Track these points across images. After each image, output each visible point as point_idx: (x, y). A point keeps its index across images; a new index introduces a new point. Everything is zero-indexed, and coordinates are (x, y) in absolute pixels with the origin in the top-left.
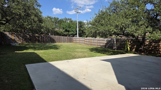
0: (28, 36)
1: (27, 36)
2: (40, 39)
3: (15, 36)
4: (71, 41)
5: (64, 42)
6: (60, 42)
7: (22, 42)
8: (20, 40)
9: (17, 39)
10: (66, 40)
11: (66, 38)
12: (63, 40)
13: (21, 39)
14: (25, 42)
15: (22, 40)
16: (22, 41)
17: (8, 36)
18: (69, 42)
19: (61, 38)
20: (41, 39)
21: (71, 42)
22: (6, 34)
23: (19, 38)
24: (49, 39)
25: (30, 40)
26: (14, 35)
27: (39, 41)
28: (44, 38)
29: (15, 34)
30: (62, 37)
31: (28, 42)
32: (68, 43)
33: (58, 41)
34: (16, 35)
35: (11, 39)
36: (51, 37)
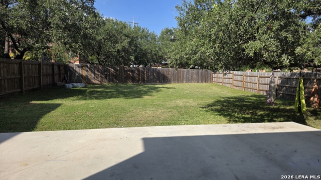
0: (112, 70)
1: (109, 70)
2: (136, 75)
3: (87, 71)
4: (206, 79)
5: (189, 80)
6: (178, 81)
7: (100, 82)
8: (97, 78)
9: (91, 76)
10: (195, 76)
11: (193, 73)
12: (187, 78)
13: (98, 75)
14: (105, 80)
15: (101, 77)
16: (99, 79)
17: (76, 71)
18: (202, 82)
19: (182, 72)
20: (139, 75)
21: (206, 81)
22: (72, 67)
23: (95, 74)
24: (154, 76)
25: (116, 77)
26: (86, 68)
27: (133, 79)
28: (144, 74)
29: (87, 66)
30: (184, 72)
31: (113, 81)
32: (198, 82)
33: (174, 80)
34: (89, 69)
35: (81, 76)
36: (159, 70)
